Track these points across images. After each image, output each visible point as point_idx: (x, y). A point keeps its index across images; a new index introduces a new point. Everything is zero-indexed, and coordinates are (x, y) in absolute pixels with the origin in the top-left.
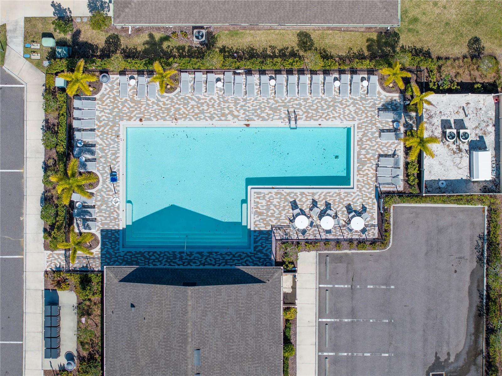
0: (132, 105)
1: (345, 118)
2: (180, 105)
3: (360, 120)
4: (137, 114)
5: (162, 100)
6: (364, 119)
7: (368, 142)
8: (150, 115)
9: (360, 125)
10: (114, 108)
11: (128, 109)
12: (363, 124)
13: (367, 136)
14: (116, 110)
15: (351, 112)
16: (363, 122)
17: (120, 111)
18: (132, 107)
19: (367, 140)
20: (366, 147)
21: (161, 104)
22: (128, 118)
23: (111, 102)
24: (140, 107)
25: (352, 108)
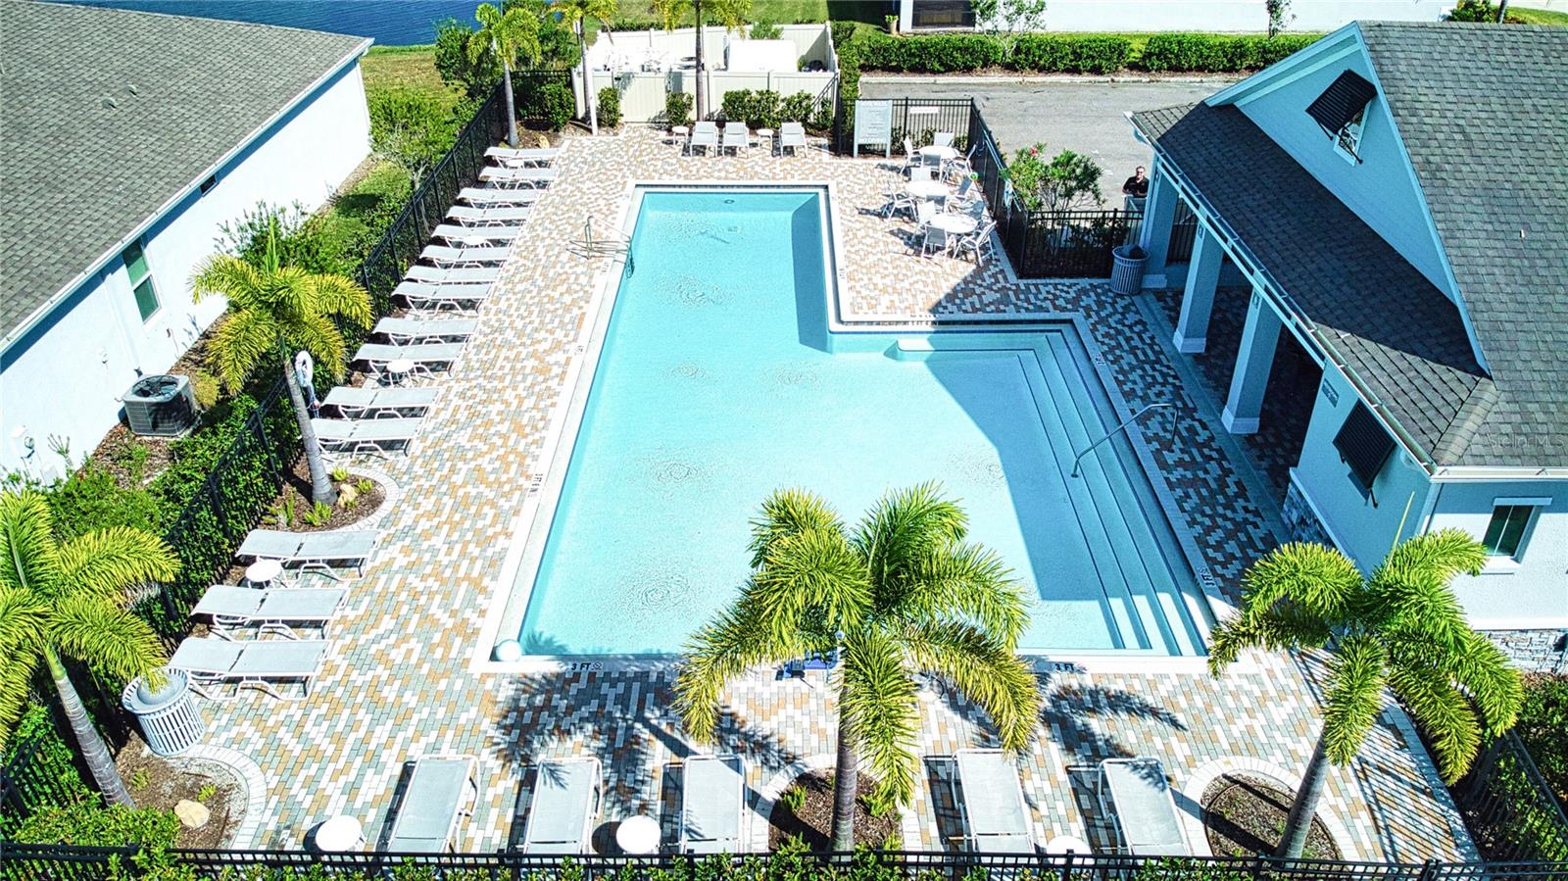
0: (388, 623)
2: (452, 470)
4: (445, 606)
5: (406, 520)
8: (473, 560)
10: (375, 702)
11: (405, 639)
14: (389, 693)
17: (402, 675)
18: (402, 625)
21: (424, 524)
22: (458, 641)
23: (331, 715)
24: (416, 595)
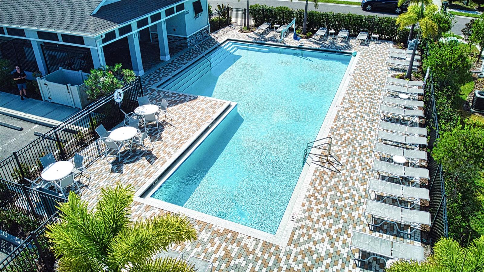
1: (302, 227)
3: (288, 255)
6: (286, 263)
7: (221, 253)
9: (273, 250)
12: (273, 258)
13: (239, 256)
15: (315, 243)
16: (278, 260)
19: (228, 253)
20: (213, 244)
25: (323, 248)
